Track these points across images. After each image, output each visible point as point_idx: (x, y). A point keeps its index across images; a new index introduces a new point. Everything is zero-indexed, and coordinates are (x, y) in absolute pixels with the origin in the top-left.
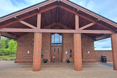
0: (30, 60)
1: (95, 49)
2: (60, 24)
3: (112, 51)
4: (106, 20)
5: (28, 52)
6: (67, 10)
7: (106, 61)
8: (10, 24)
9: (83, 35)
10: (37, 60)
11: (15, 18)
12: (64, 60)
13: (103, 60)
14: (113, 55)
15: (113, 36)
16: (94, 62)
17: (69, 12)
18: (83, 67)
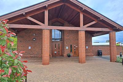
0: (32, 56)
1: (93, 44)
2: (61, 19)
3: (110, 46)
4: (107, 19)
5: (30, 48)
6: (73, 8)
7: (102, 55)
8: (18, 20)
9: (87, 32)
10: (47, 55)
11: (24, 14)
12: (65, 55)
13: (99, 54)
14: (110, 50)
15: (111, 33)
16: (91, 56)
17: (74, 10)
18: (86, 60)
